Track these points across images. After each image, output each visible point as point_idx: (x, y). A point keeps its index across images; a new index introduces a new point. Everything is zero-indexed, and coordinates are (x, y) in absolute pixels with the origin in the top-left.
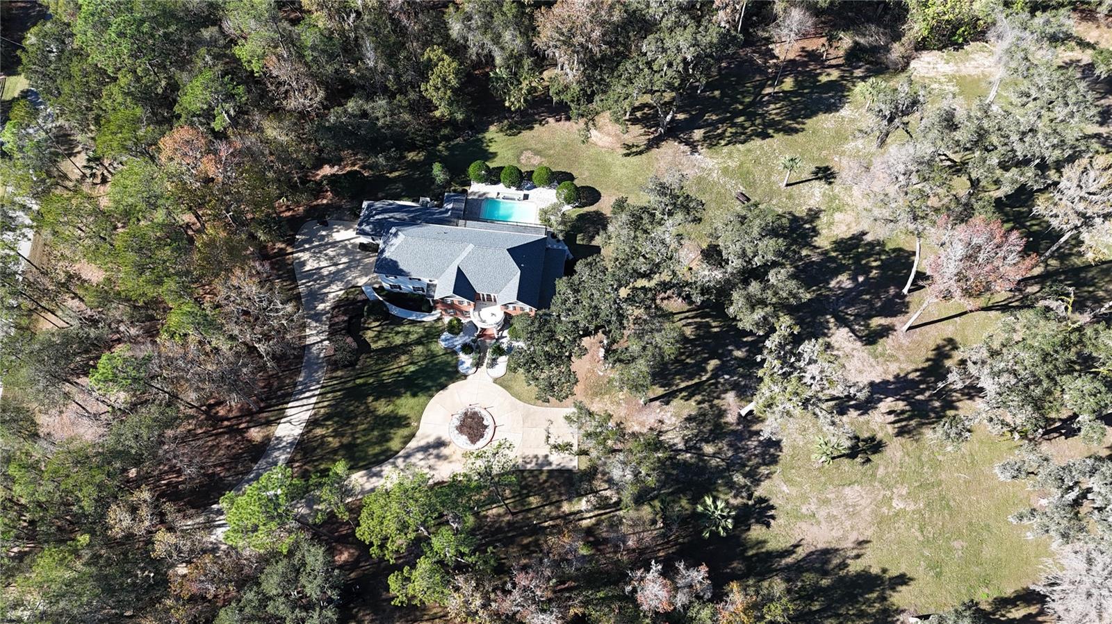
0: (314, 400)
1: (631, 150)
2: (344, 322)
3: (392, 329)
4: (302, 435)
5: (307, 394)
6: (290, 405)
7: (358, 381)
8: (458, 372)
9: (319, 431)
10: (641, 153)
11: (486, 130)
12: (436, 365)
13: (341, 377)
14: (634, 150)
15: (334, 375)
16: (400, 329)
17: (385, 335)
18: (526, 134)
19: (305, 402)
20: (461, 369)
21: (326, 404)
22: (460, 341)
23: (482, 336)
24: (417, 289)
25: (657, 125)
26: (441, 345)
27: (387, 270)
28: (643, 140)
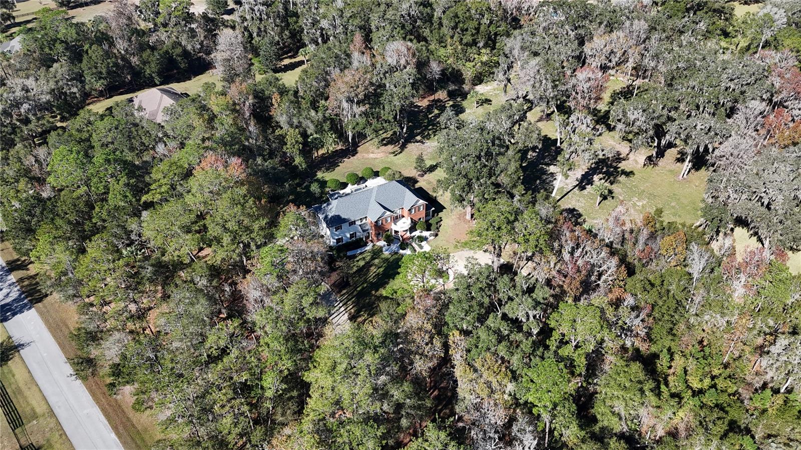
3: (354, 261)
4: (352, 326)
5: (336, 309)
6: (331, 318)
10: (401, 152)
11: (316, 175)
12: (392, 262)
13: (347, 292)
14: (397, 153)
15: (342, 293)
16: (358, 259)
17: (352, 265)
19: (338, 312)
21: (351, 307)
22: (394, 247)
23: (404, 240)
24: (352, 236)
25: (398, 141)
26: (386, 254)
27: (336, 222)
28: (397, 149)
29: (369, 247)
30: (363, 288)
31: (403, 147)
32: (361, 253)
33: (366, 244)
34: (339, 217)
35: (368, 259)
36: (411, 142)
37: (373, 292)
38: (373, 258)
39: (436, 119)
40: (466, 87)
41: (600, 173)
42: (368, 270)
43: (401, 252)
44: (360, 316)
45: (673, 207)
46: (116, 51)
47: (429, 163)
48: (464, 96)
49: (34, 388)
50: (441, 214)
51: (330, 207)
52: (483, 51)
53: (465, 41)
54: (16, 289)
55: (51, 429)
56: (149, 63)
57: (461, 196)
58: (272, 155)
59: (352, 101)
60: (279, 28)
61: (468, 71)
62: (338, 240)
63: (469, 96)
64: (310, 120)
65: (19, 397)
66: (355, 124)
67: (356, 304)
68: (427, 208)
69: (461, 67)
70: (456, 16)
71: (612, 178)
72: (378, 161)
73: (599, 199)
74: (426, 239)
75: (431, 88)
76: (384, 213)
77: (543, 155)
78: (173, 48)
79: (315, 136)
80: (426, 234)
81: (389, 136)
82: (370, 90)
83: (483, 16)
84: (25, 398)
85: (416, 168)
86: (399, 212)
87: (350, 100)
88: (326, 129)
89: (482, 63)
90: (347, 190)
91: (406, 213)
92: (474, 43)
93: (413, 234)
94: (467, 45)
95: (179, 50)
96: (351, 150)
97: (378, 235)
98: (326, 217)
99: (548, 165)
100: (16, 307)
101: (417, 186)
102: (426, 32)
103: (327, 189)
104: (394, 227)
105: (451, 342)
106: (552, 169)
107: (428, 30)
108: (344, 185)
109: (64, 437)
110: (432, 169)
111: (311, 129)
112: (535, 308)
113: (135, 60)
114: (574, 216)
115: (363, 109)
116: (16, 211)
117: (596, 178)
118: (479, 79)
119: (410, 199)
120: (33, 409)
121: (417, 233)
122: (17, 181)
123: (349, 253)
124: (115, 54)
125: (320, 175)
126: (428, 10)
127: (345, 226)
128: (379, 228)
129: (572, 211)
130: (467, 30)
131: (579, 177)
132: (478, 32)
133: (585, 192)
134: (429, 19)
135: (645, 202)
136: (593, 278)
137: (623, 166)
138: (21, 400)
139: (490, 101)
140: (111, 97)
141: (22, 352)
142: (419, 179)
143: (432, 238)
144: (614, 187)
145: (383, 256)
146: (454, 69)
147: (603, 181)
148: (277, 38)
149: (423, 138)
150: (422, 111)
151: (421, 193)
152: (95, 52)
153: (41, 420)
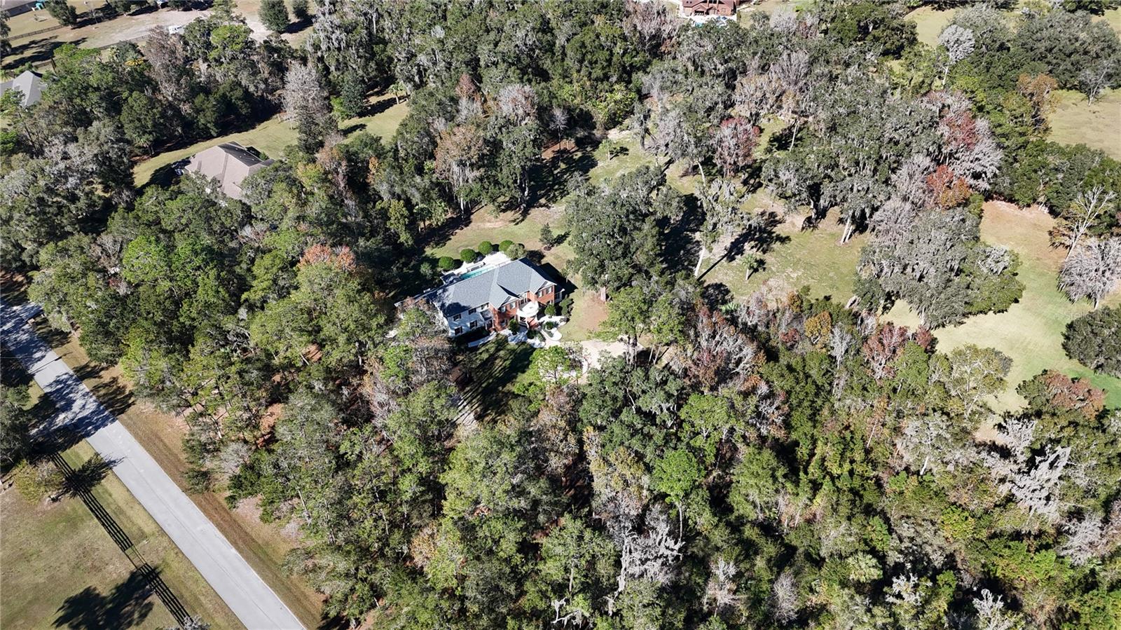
1: (516, 222)
3: (476, 353)
4: (479, 426)
5: (460, 408)
7: (484, 385)
9: (487, 418)
10: (523, 220)
11: (423, 253)
12: (519, 353)
13: (471, 390)
14: (518, 220)
15: (466, 390)
16: (480, 351)
17: (475, 358)
19: (463, 412)
20: (535, 346)
21: (477, 405)
22: (521, 336)
23: (531, 327)
24: (472, 325)
25: (519, 206)
26: (512, 344)
27: (454, 311)
28: (518, 215)
29: (492, 337)
30: (489, 384)
31: (525, 213)
32: (484, 345)
33: (488, 334)
34: (457, 305)
35: (492, 350)
36: (534, 207)
37: (500, 388)
38: (498, 350)
39: (562, 176)
40: (598, 133)
41: (752, 240)
42: (493, 364)
43: (529, 341)
44: (487, 415)
45: (831, 278)
46: (160, 97)
47: (556, 233)
48: (596, 144)
49: (137, 507)
50: (572, 296)
51: (447, 294)
52: (616, 87)
53: (594, 76)
54: (91, 400)
55: (165, 548)
56: (203, 110)
57: (593, 278)
58: (373, 233)
59: (465, 165)
60: (363, 60)
61: (600, 116)
62: (457, 331)
63: (601, 146)
64: (416, 187)
65: (121, 517)
66: (468, 190)
67: (482, 402)
68: (557, 290)
69: (590, 108)
70: (583, 45)
71: (765, 246)
72: (496, 231)
73: (748, 272)
74: (556, 325)
75: (555, 136)
76: (509, 298)
77: (688, 219)
78: (232, 90)
79: (421, 206)
80: (556, 319)
81: (507, 199)
82: (485, 151)
83: (616, 44)
84: (129, 518)
85: (541, 240)
86: (525, 296)
87: (462, 164)
88: (434, 196)
89: (615, 102)
90: (463, 269)
91: (532, 296)
92: (606, 77)
93: (541, 320)
94: (597, 80)
95: (239, 93)
96: (463, 219)
97: (501, 323)
98: (443, 305)
99: (694, 231)
100: (97, 420)
101: (544, 261)
102: (547, 64)
103: (439, 269)
104: (519, 314)
105: (585, 438)
106: (697, 236)
107: (548, 61)
108: (458, 264)
109: (181, 555)
110: (560, 240)
111: (416, 198)
112: (668, 401)
113: (186, 108)
114: (720, 292)
115: (477, 173)
116: (92, 312)
117: (747, 246)
118: (614, 121)
119: (537, 280)
120: (140, 529)
121: (546, 319)
122: (84, 275)
123: (471, 345)
124: (160, 101)
125: (429, 251)
126: (549, 37)
127: (464, 315)
128: (504, 315)
129: (719, 287)
130: (596, 62)
131: (728, 245)
132: (610, 65)
133: (734, 263)
134: (550, 48)
135: (800, 273)
136: (731, 366)
137: (779, 230)
138: (125, 521)
139: (627, 150)
140: (157, 154)
141: (114, 469)
142: (546, 253)
143: (563, 323)
144: (768, 258)
145: (509, 347)
146: (581, 110)
147: (755, 250)
148: (360, 72)
149: (549, 201)
150: (545, 166)
151: (548, 272)
152: (136, 101)
153: (152, 539)
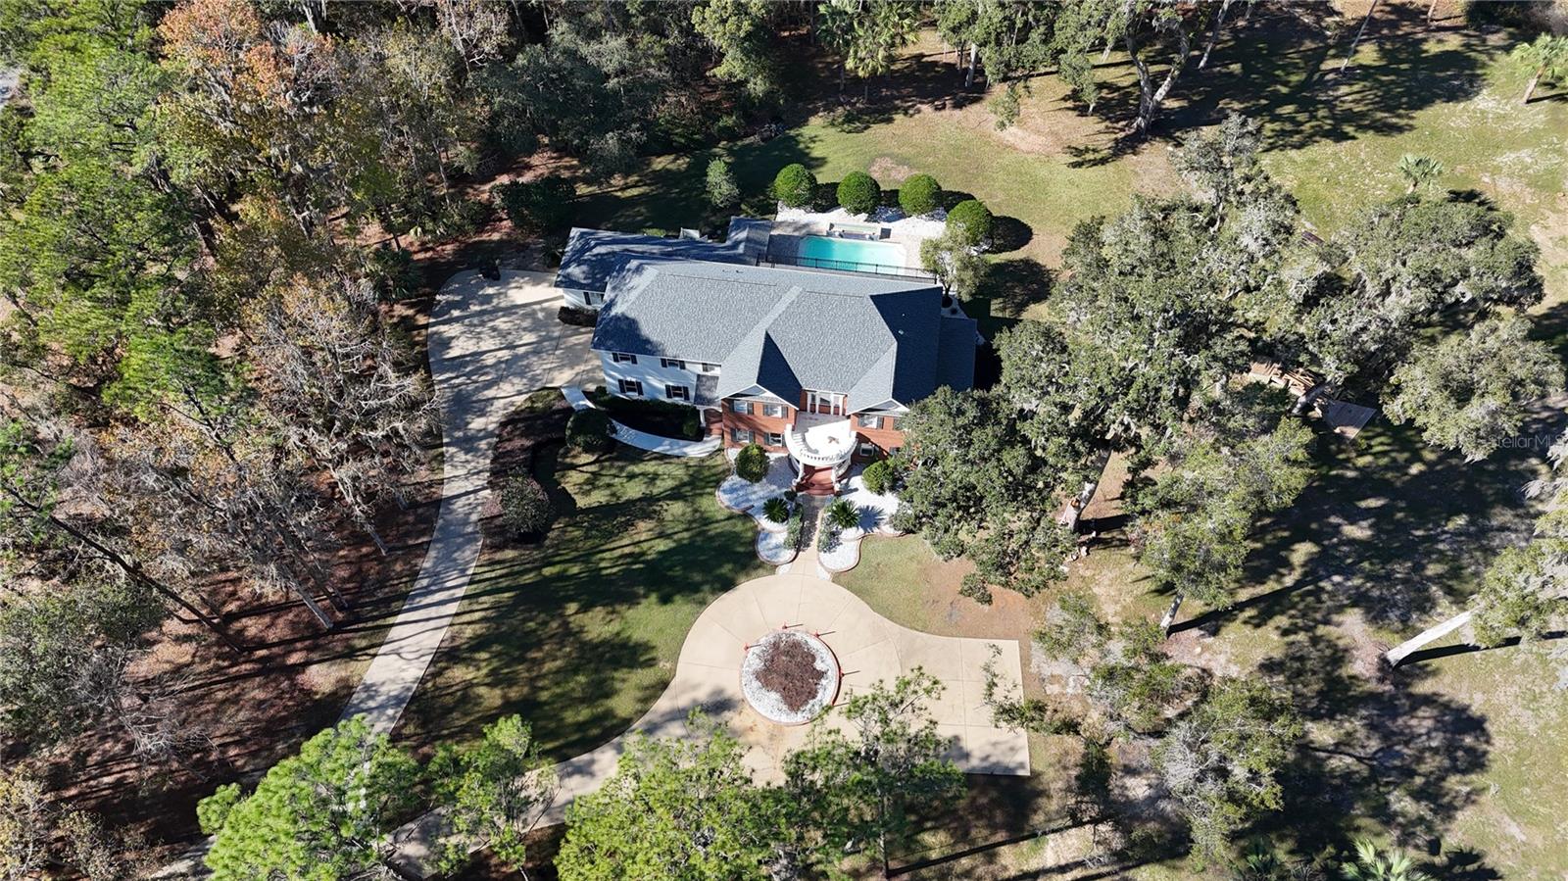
0: (453, 608)
1: (1081, 158)
2: (523, 449)
3: (622, 469)
4: (422, 681)
5: (438, 597)
6: (401, 618)
7: (547, 571)
8: (754, 555)
9: (459, 674)
10: (1103, 161)
11: (803, 122)
12: (712, 539)
13: (513, 559)
14: (1090, 156)
15: (498, 556)
16: (636, 469)
17: (607, 480)
18: (879, 130)
19: (433, 612)
20: (763, 550)
21: (477, 616)
22: (753, 495)
24: (670, 392)
25: (1132, 117)
26: (719, 502)
27: (616, 339)
28: (1105, 142)
29: (695, 451)
31: (1128, 145)
32: (663, 457)
33: (699, 435)
34: (635, 326)
35: (663, 486)
36: (1167, 139)
38: (675, 494)
43: (764, 523)
44: (467, 663)
62: (626, 386)
67: (496, 616)
85: (1070, 249)
127: (651, 360)
128: (740, 419)
145: (705, 504)
